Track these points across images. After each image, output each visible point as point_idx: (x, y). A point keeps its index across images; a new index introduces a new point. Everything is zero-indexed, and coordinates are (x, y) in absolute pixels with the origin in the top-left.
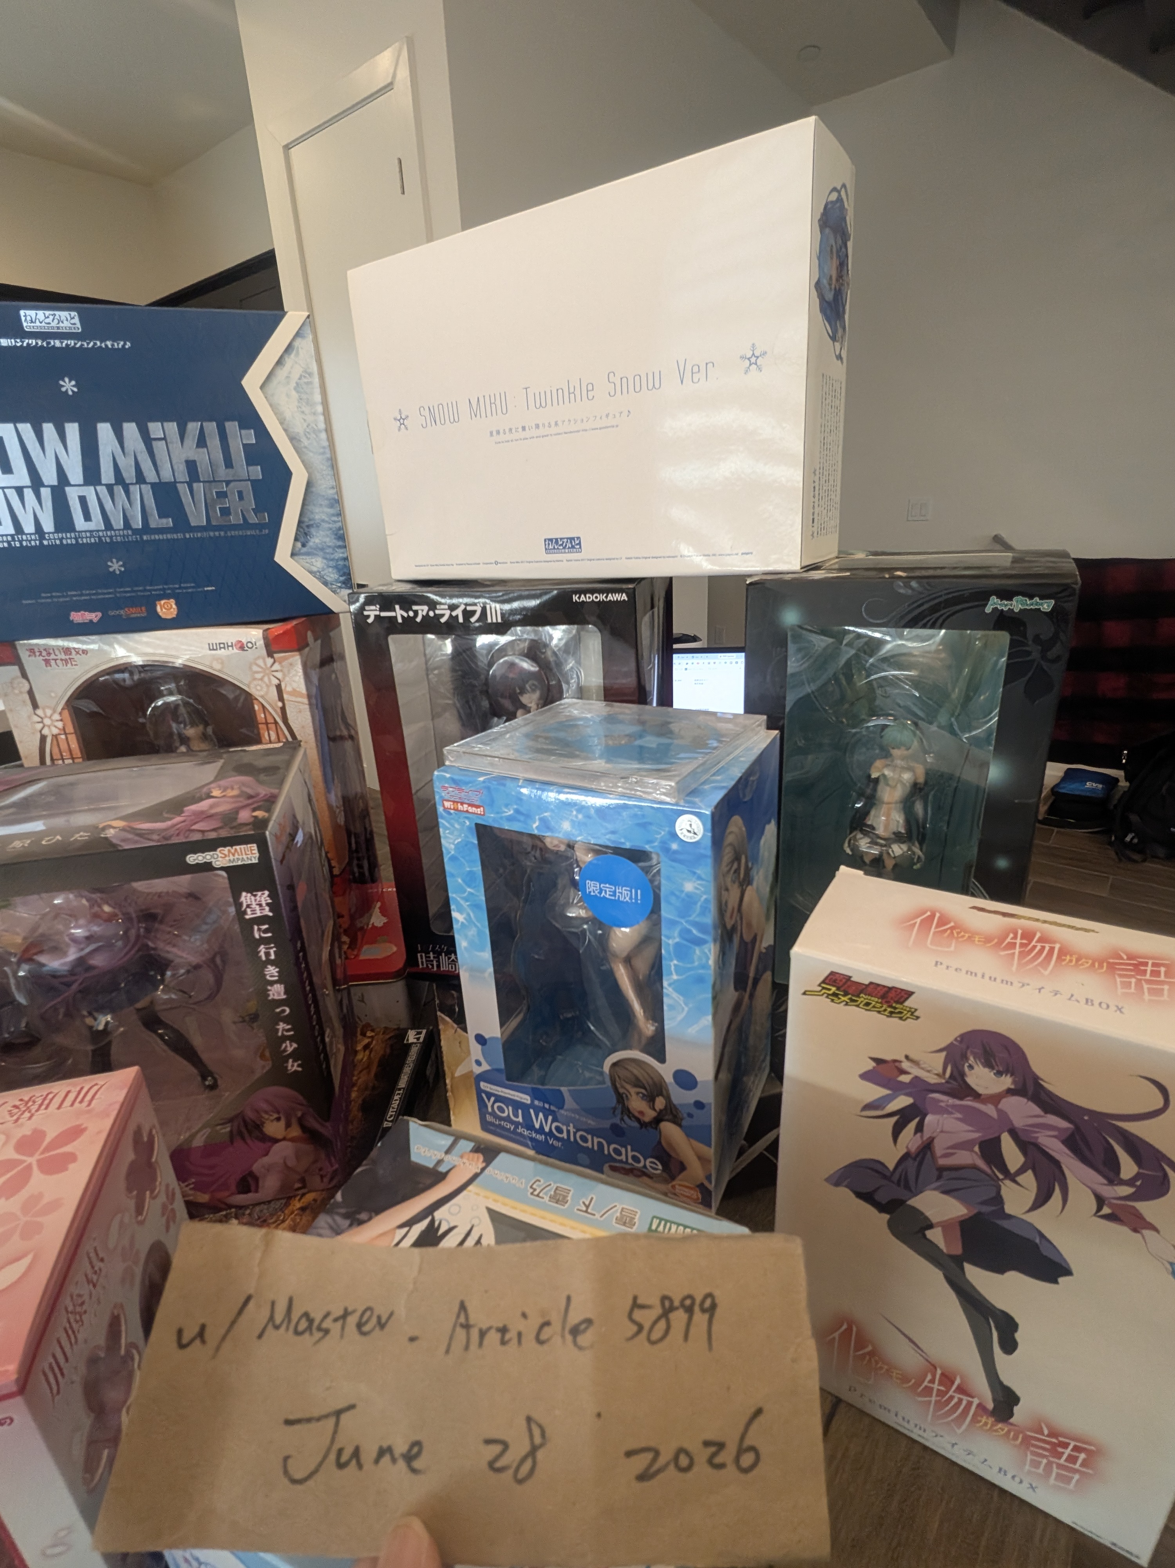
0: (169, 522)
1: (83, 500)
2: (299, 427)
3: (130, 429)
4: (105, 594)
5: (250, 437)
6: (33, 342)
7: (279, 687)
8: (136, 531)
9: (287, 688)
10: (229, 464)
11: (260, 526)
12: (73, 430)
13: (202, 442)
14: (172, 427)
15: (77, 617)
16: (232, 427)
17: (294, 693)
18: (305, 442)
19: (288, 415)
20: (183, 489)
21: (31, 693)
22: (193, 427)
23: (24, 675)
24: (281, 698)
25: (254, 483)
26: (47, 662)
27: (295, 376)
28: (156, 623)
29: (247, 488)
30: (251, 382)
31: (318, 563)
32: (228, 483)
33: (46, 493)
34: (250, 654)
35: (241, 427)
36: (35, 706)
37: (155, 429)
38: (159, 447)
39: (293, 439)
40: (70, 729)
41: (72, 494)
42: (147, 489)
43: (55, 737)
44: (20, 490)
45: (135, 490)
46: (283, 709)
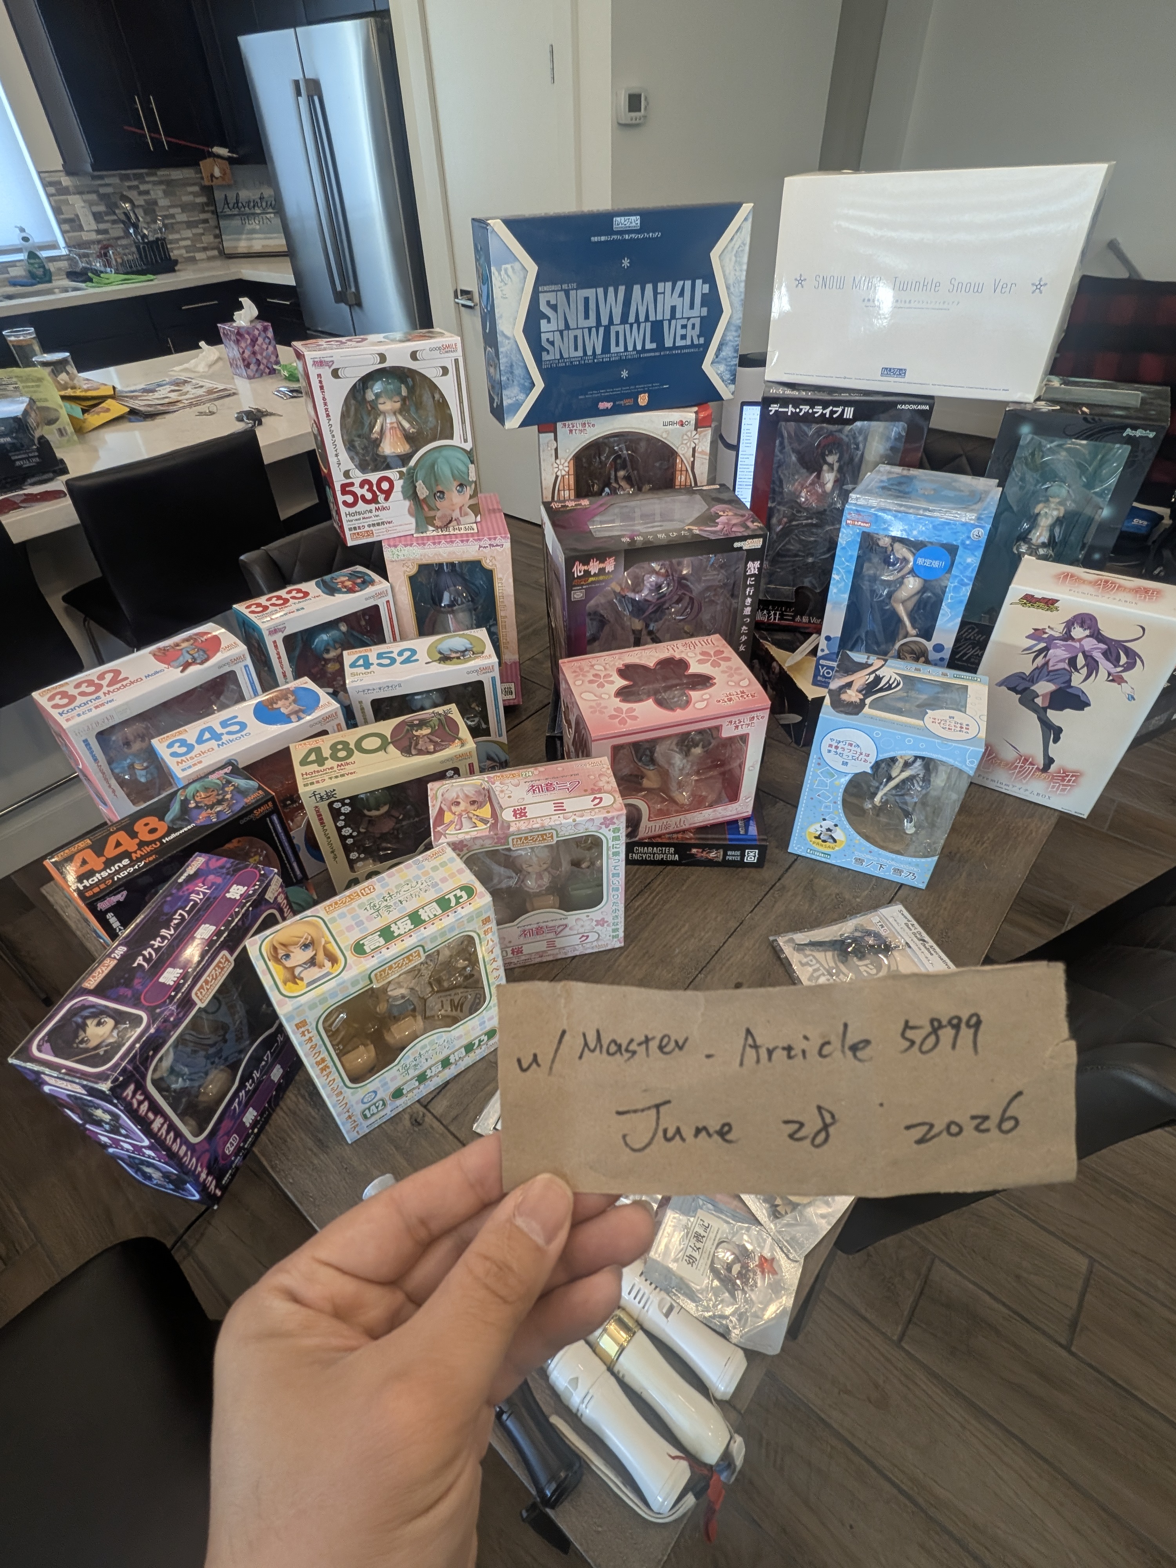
0: (654, 346)
1: (617, 333)
2: (731, 282)
3: (649, 287)
4: (617, 391)
5: (706, 288)
6: (615, 237)
7: (694, 449)
8: (638, 352)
9: (699, 449)
10: (692, 307)
11: (699, 346)
12: (622, 289)
13: (682, 294)
14: (669, 285)
15: (602, 405)
16: (699, 282)
17: (703, 452)
18: (732, 289)
19: (727, 272)
20: (666, 324)
21: (556, 450)
22: (680, 284)
23: (556, 439)
24: (694, 456)
25: (702, 318)
26: (571, 431)
27: (737, 246)
28: (636, 408)
29: (697, 322)
30: (714, 255)
31: (722, 368)
32: (689, 319)
33: (601, 330)
34: (686, 428)
35: (704, 283)
36: (557, 457)
37: (660, 286)
38: (660, 297)
39: (728, 288)
40: (572, 472)
41: (613, 330)
42: (649, 325)
43: (563, 476)
44: (590, 329)
45: (642, 325)
46: (693, 463)
